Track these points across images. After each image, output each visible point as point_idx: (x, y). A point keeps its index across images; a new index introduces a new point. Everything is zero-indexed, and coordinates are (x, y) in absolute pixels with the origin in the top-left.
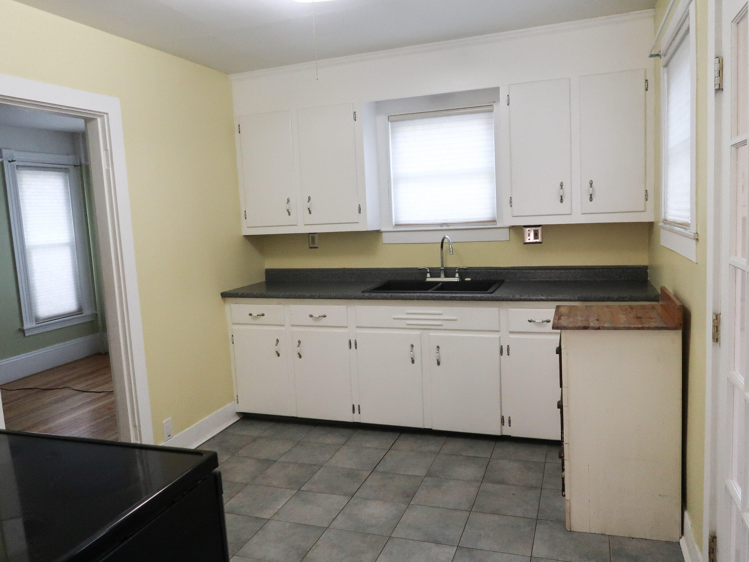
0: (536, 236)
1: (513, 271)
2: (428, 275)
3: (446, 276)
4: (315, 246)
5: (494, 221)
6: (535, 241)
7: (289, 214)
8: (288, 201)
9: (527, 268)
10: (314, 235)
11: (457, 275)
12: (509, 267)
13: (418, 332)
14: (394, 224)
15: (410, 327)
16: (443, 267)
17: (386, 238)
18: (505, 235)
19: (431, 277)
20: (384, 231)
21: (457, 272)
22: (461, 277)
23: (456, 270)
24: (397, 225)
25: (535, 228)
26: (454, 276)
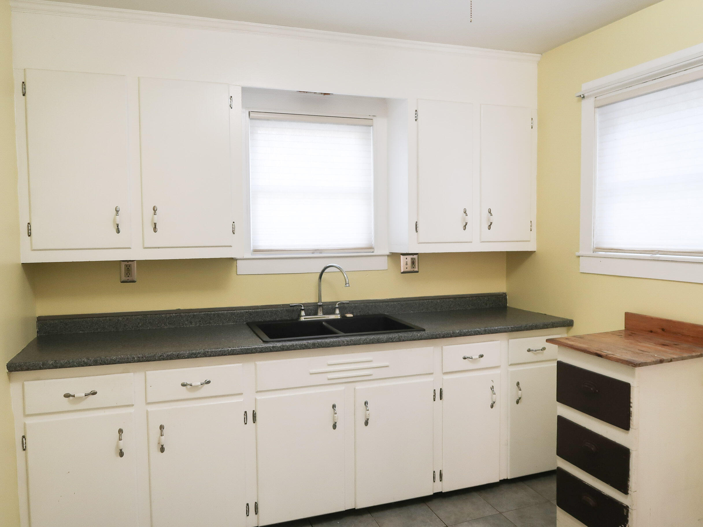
0: (413, 265)
1: (392, 303)
2: (303, 313)
3: (325, 313)
4: (130, 279)
5: (371, 248)
6: (412, 270)
7: (118, 231)
8: (117, 211)
9: (406, 300)
10: (130, 263)
11: (337, 311)
12: (387, 300)
13: (341, 388)
14: (252, 249)
15: (332, 382)
16: (321, 302)
17: (242, 267)
18: (384, 264)
19: (307, 315)
20: (239, 258)
21: (337, 308)
22: (341, 313)
23: (336, 305)
24: (255, 251)
25: (412, 256)
26: (333, 313)
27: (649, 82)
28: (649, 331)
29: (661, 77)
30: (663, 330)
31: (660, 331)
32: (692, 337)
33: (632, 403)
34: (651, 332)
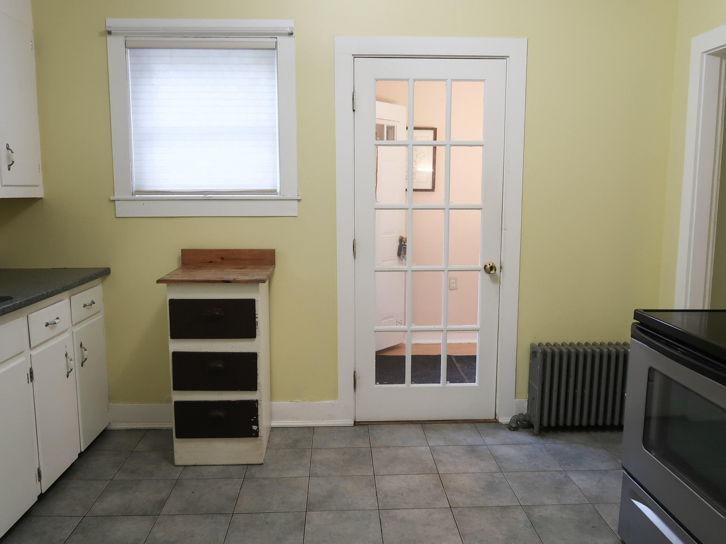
27: (190, 38)
28: (209, 262)
29: (203, 36)
30: (222, 259)
31: (220, 260)
32: (250, 260)
33: (257, 314)
34: (211, 262)
